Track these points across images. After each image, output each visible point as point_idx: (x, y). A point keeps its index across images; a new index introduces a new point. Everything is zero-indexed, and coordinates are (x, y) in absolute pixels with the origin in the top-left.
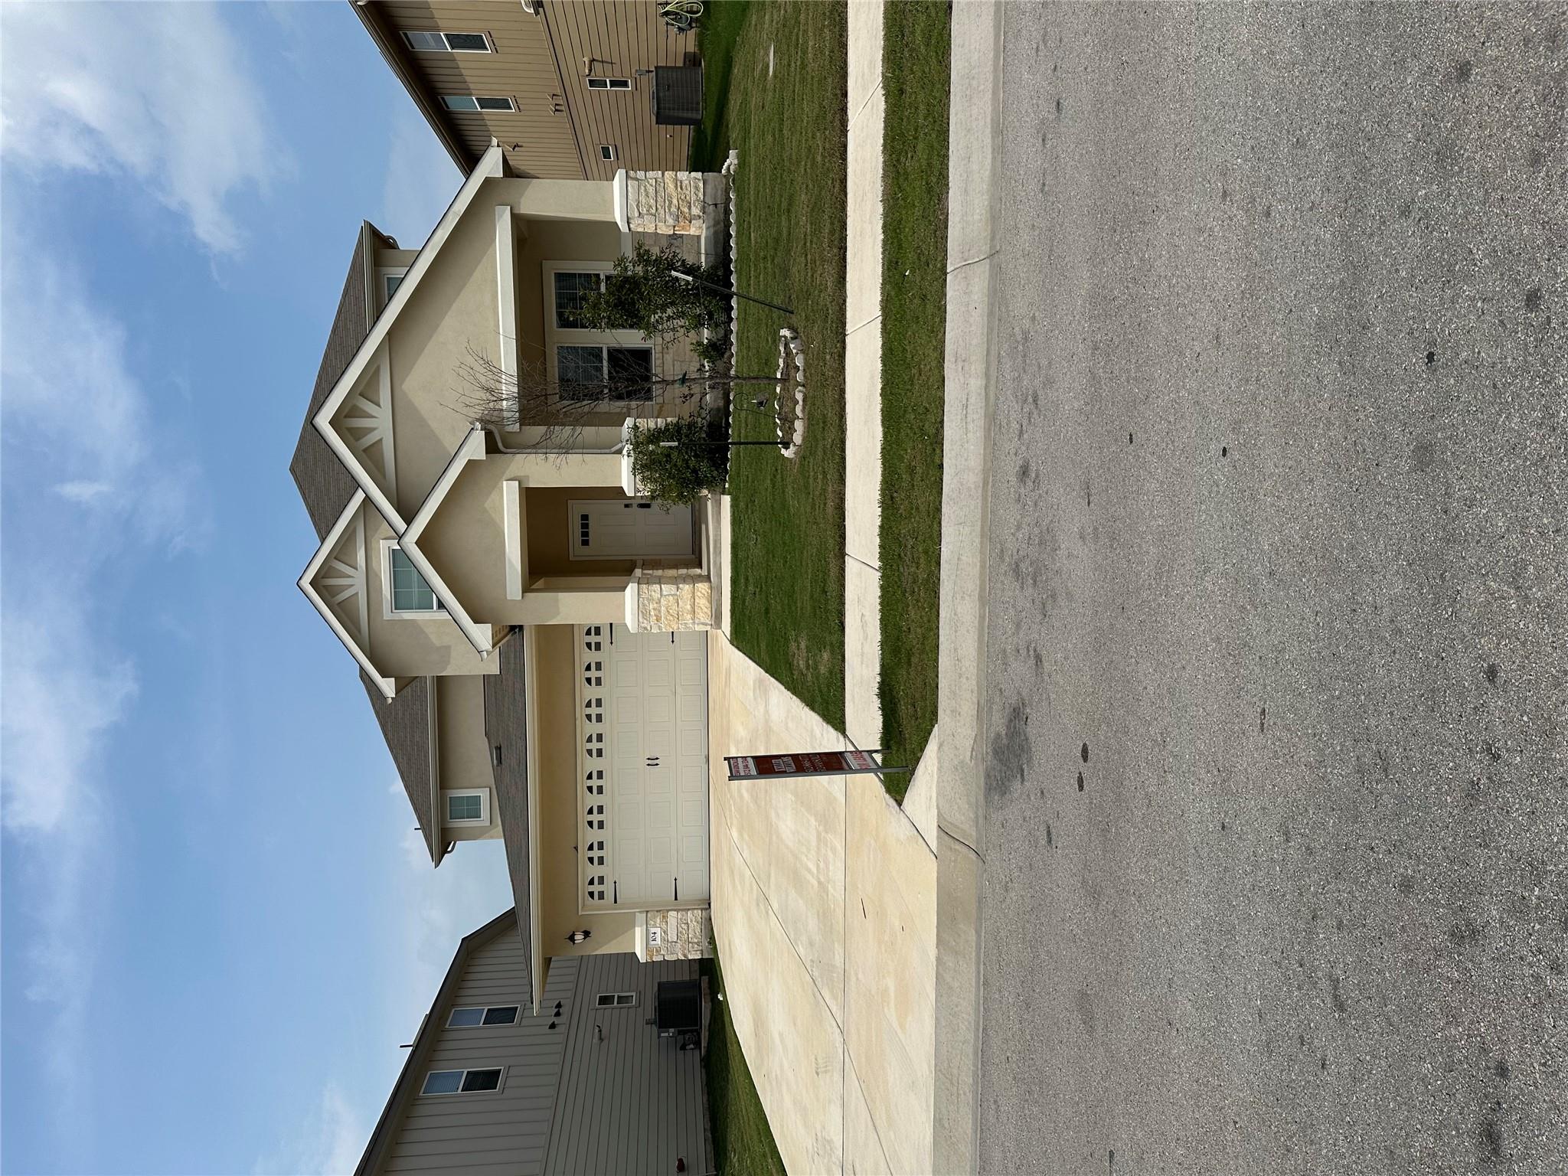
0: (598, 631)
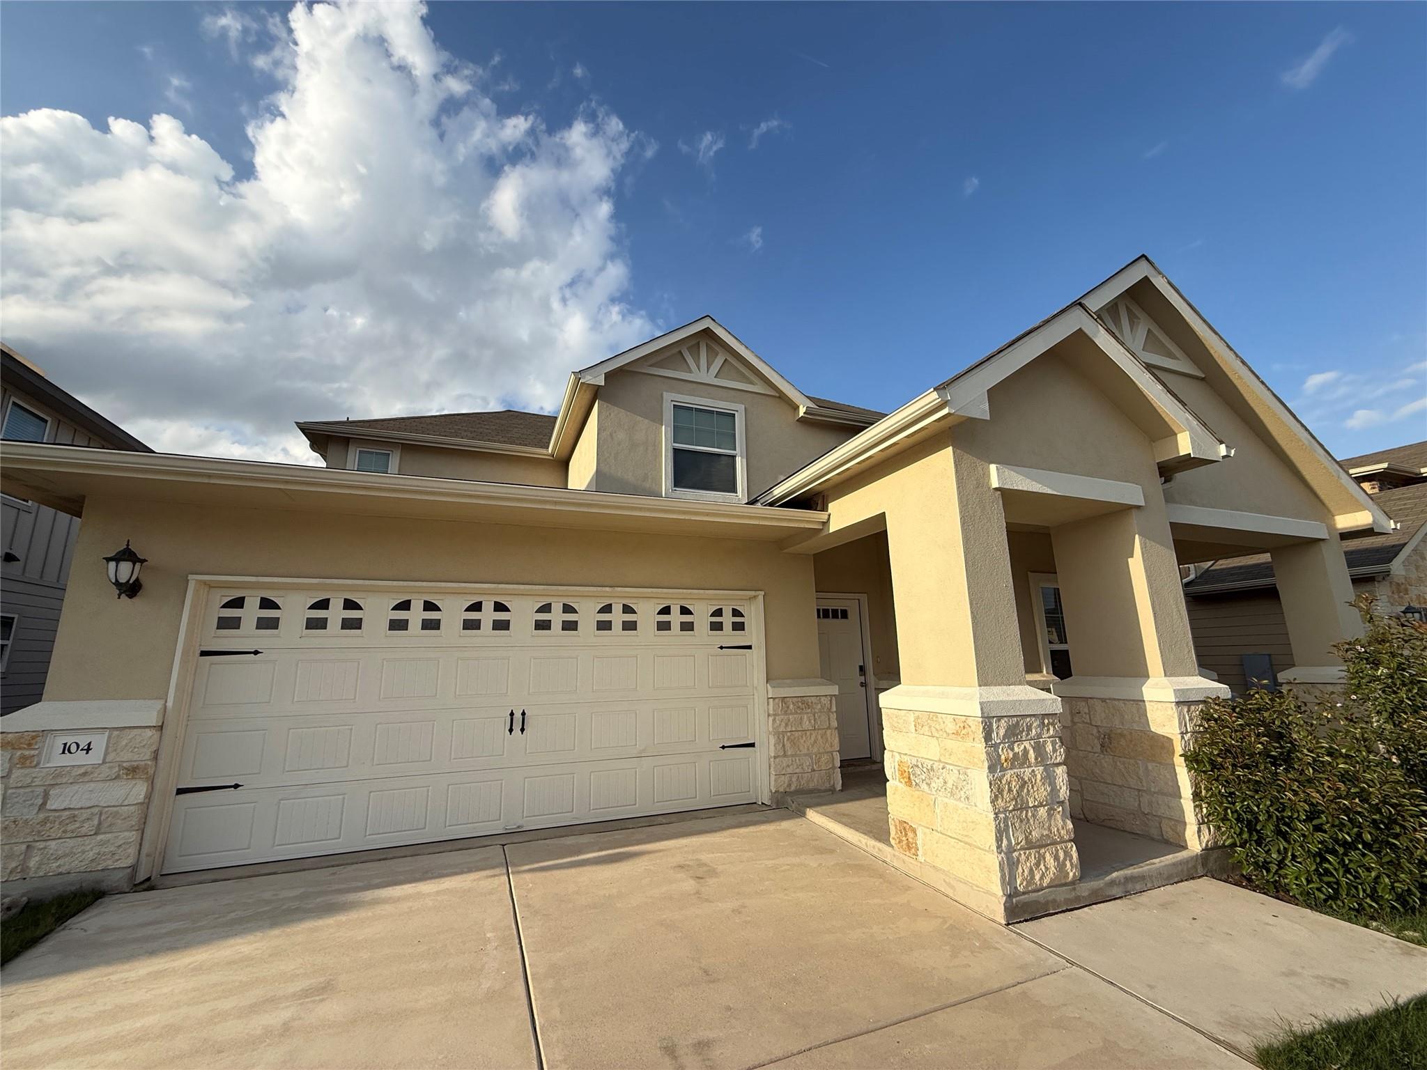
0: (738, 627)
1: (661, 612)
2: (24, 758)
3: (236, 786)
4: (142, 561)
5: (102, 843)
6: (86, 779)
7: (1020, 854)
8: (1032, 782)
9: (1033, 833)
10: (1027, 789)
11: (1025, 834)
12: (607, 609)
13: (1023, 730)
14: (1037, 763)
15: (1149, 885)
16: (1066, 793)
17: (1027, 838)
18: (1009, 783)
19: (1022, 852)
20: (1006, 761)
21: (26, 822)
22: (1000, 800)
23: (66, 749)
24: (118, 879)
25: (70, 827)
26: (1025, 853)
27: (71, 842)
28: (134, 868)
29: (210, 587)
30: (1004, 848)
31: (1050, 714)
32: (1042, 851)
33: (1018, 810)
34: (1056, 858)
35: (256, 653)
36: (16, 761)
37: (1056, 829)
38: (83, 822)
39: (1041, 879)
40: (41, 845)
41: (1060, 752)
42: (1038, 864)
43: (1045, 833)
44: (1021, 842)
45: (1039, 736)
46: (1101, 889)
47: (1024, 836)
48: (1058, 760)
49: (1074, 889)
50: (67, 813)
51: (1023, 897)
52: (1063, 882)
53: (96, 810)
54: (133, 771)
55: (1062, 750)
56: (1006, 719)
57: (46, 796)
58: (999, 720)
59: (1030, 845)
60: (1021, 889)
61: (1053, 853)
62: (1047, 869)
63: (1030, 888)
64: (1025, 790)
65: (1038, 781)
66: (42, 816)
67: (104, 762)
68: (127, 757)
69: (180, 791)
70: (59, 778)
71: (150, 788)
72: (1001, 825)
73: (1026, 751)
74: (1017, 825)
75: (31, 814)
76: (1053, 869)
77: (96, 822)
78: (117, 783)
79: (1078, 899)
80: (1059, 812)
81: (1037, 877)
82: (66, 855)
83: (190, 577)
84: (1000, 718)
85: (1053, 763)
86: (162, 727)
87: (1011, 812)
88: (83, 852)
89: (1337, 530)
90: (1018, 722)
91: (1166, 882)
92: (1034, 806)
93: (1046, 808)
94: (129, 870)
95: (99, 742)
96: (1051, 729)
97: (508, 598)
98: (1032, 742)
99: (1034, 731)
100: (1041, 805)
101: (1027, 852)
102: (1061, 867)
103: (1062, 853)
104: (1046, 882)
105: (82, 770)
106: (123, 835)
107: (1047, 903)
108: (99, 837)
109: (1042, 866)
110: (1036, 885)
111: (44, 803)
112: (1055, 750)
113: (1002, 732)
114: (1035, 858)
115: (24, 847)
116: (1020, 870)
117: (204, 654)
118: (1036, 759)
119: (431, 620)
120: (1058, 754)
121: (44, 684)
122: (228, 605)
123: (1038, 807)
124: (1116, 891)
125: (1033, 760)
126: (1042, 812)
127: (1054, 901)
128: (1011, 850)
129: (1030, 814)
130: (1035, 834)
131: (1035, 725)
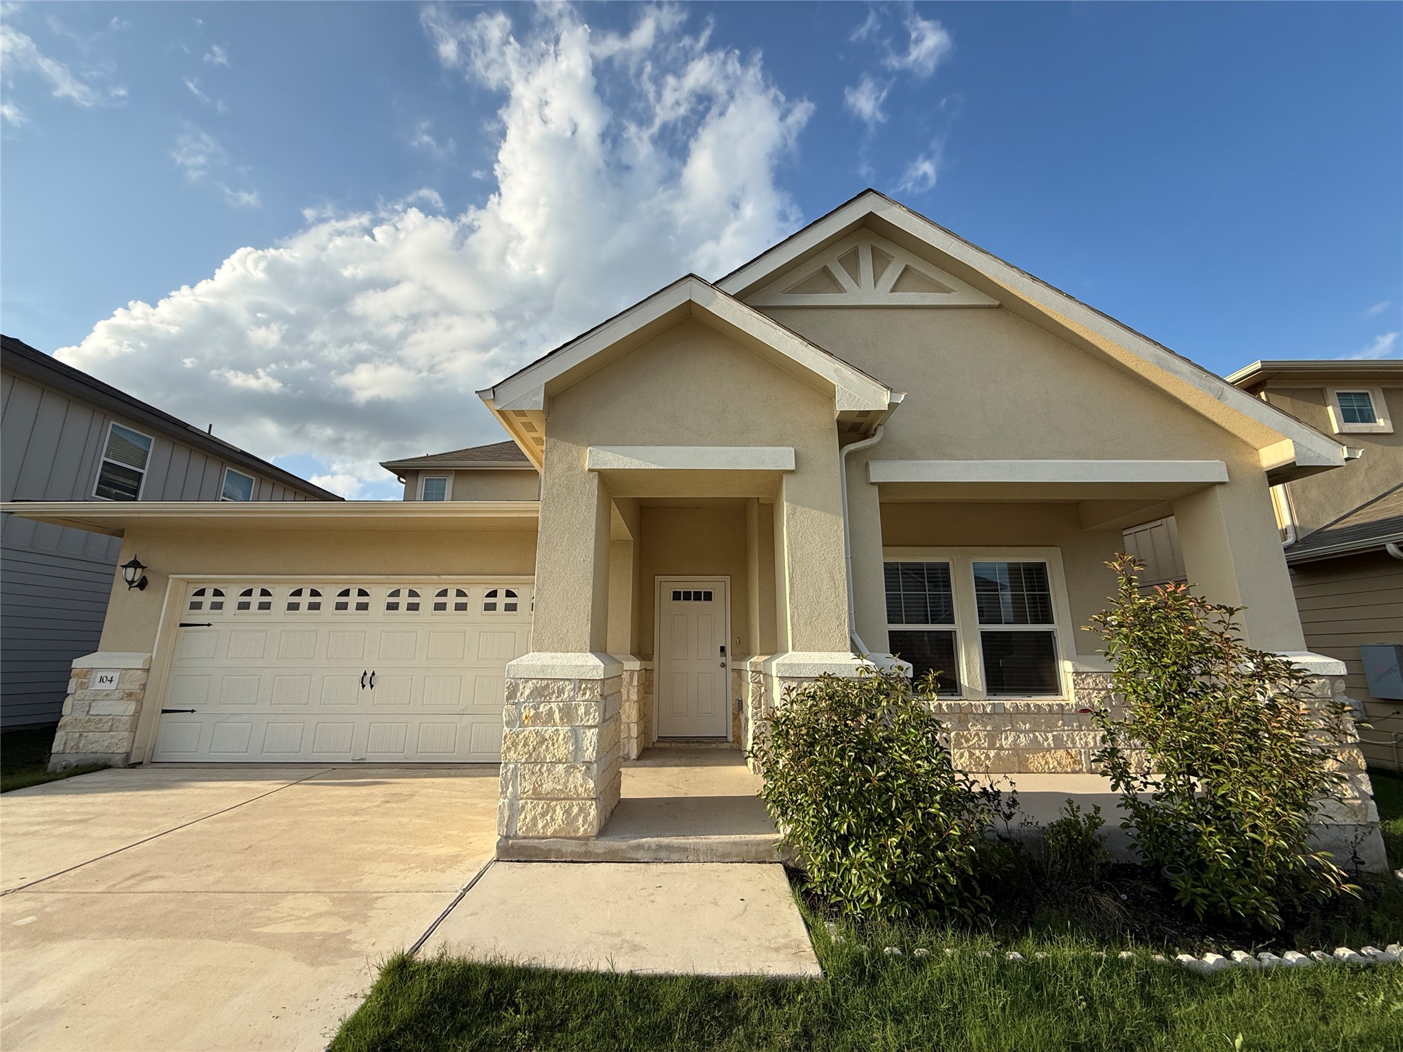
1: (488, 596)
2: (83, 683)
3: (193, 711)
4: (144, 568)
5: (112, 737)
6: (108, 698)
7: (526, 803)
8: (553, 740)
9: (544, 786)
10: (547, 746)
11: (534, 786)
12: (444, 593)
13: (554, 692)
14: (563, 723)
15: (691, 858)
16: (592, 754)
17: (534, 789)
18: (527, 738)
19: (529, 801)
20: (526, 718)
21: (80, 720)
22: (512, 752)
23: (102, 680)
24: (118, 759)
25: (99, 726)
26: (532, 803)
27: (98, 735)
28: (128, 754)
29: (188, 583)
30: (508, 795)
31: (589, 680)
32: (554, 803)
33: (532, 763)
34: (567, 812)
35: (209, 625)
36: (78, 685)
37: (573, 786)
38: (104, 723)
39: (544, 827)
40: (85, 734)
41: (594, 716)
42: (543, 815)
43: (559, 787)
44: (528, 791)
45: (572, 699)
46: (622, 850)
47: (532, 787)
48: (591, 722)
49: (586, 844)
50: (98, 717)
51: (520, 841)
52: (573, 835)
53: (111, 717)
54: (130, 695)
55: (597, 714)
56: (535, 681)
57: (90, 706)
58: (526, 682)
59: (537, 795)
60: (520, 833)
61: (565, 807)
62: (552, 819)
63: (531, 834)
64: (544, 747)
65: (560, 739)
66: (87, 718)
67: (117, 689)
68: (128, 687)
69: (164, 711)
70: (97, 697)
71: (139, 707)
72: (508, 774)
73: (551, 711)
74: (527, 777)
75: (82, 716)
76: (560, 821)
77: (110, 724)
78: (122, 702)
79: (588, 853)
80: (580, 771)
81: (540, 825)
82: (96, 742)
83: (170, 576)
84: (527, 680)
85: (583, 725)
86: (148, 670)
87: (522, 764)
88: (103, 741)
89: (1262, 468)
90: (548, 685)
91: (719, 860)
92: (551, 762)
93: (565, 765)
94: (124, 755)
95: (116, 675)
96: (588, 693)
97: (367, 586)
98: (561, 704)
99: (566, 693)
100: (560, 762)
101: (535, 802)
102: (570, 820)
103: (577, 809)
104: (549, 832)
105: (106, 693)
106: (122, 733)
107: (550, 851)
108: (111, 733)
109: (548, 818)
110: (538, 832)
111: (89, 711)
112: (587, 713)
113: (527, 692)
114: (542, 808)
115: (78, 734)
116: (523, 816)
117: (182, 625)
118: (561, 719)
119: (314, 603)
120: (592, 716)
121: (99, 641)
122: (196, 594)
123: (557, 763)
124: (640, 855)
125: (558, 720)
126: (560, 768)
127: (559, 850)
128: (516, 797)
129: (545, 768)
130: (547, 787)
131: (568, 688)
